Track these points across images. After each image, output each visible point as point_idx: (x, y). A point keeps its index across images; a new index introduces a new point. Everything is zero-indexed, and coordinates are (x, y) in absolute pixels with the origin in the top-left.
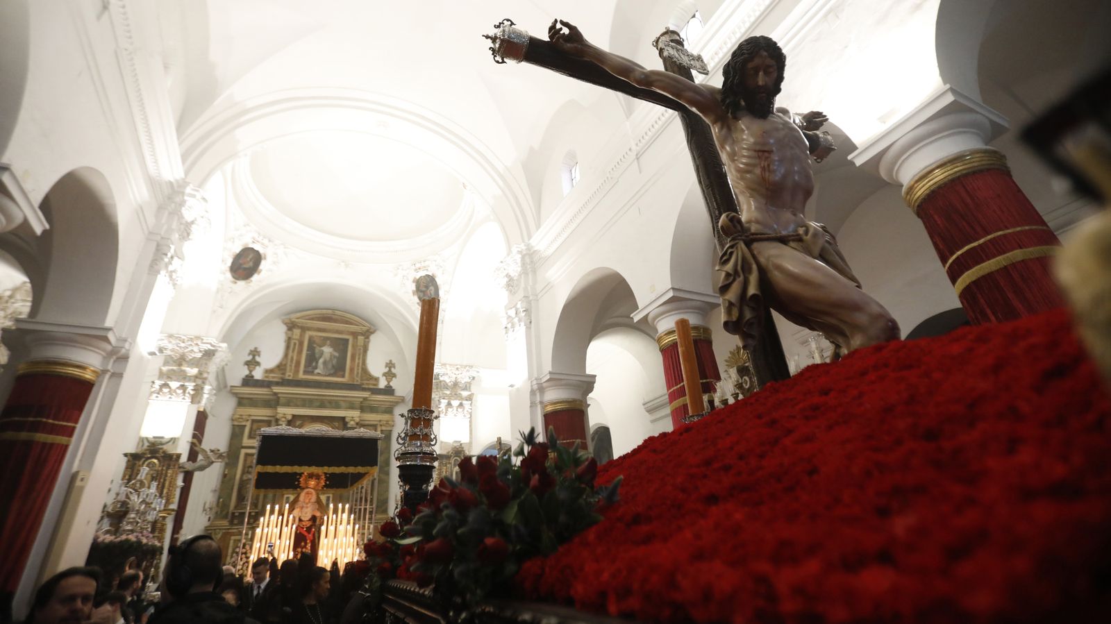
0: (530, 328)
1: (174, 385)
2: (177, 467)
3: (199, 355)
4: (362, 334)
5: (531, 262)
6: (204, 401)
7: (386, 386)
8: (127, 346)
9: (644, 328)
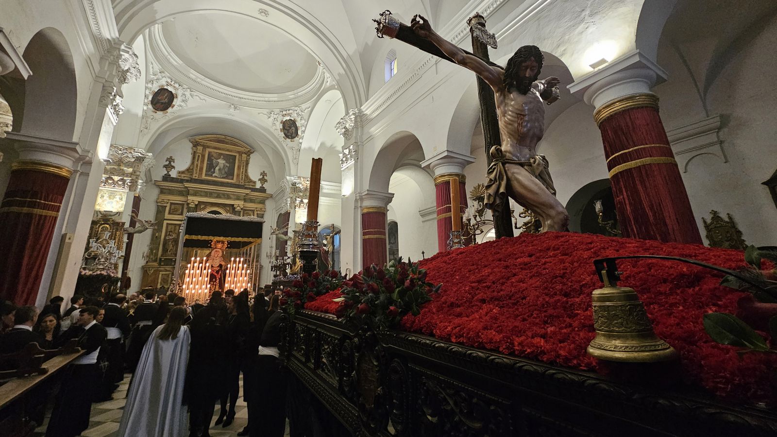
0: (357, 162)
1: (116, 178)
2: (123, 230)
3: (133, 160)
4: (245, 154)
5: (361, 120)
6: (138, 190)
7: (260, 187)
8: (90, 155)
9: (428, 170)
